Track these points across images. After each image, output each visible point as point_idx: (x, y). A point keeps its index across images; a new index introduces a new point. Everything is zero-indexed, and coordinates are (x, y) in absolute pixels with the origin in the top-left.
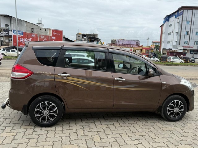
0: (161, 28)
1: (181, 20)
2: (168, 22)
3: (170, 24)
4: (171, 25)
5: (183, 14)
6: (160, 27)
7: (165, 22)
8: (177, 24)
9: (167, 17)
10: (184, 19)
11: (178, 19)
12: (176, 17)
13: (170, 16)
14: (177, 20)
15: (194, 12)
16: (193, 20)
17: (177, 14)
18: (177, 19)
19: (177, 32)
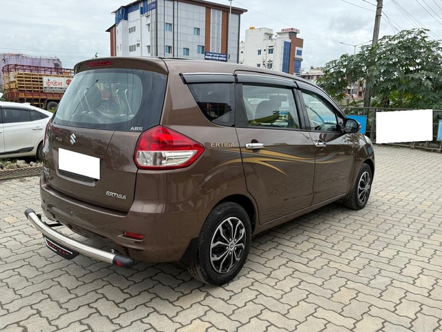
0: (109, 33)
1: (154, 20)
2: (125, 21)
3: (131, 26)
4: (132, 30)
5: (156, 7)
6: (108, 31)
7: (118, 20)
8: (145, 28)
9: (123, 10)
10: (160, 19)
11: (147, 17)
12: (142, 13)
13: (129, 9)
14: (146, 21)
15: (176, 7)
16: (176, 23)
17: (144, 5)
18: (144, 18)
19: (149, 47)
